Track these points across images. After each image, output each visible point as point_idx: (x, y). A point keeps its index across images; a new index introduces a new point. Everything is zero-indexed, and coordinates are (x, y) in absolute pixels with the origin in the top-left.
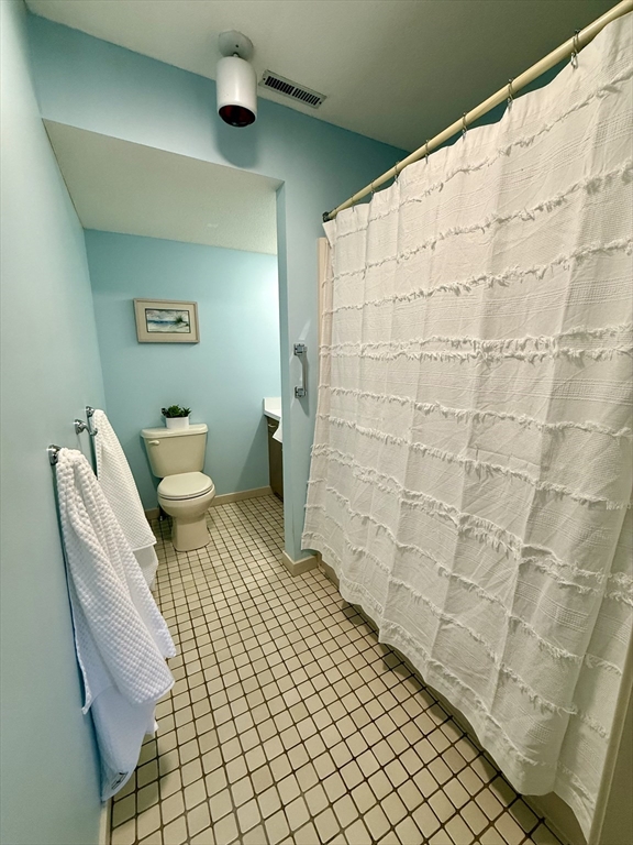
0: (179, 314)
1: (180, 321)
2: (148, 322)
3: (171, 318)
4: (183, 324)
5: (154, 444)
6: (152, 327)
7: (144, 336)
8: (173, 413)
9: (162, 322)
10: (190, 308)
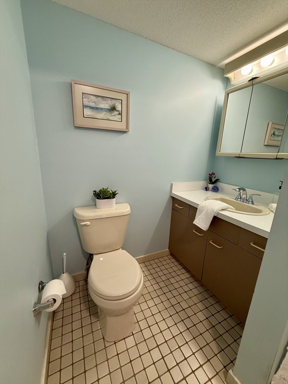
0: (114, 102)
1: (113, 109)
2: (84, 106)
3: (105, 105)
4: (116, 113)
5: (85, 225)
6: (88, 112)
7: (80, 122)
8: (103, 195)
9: (97, 109)
10: (124, 97)
